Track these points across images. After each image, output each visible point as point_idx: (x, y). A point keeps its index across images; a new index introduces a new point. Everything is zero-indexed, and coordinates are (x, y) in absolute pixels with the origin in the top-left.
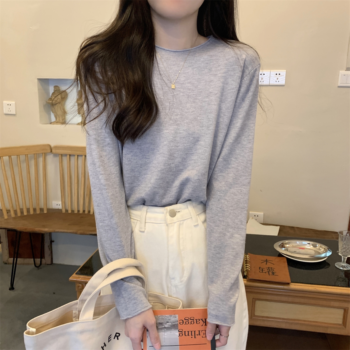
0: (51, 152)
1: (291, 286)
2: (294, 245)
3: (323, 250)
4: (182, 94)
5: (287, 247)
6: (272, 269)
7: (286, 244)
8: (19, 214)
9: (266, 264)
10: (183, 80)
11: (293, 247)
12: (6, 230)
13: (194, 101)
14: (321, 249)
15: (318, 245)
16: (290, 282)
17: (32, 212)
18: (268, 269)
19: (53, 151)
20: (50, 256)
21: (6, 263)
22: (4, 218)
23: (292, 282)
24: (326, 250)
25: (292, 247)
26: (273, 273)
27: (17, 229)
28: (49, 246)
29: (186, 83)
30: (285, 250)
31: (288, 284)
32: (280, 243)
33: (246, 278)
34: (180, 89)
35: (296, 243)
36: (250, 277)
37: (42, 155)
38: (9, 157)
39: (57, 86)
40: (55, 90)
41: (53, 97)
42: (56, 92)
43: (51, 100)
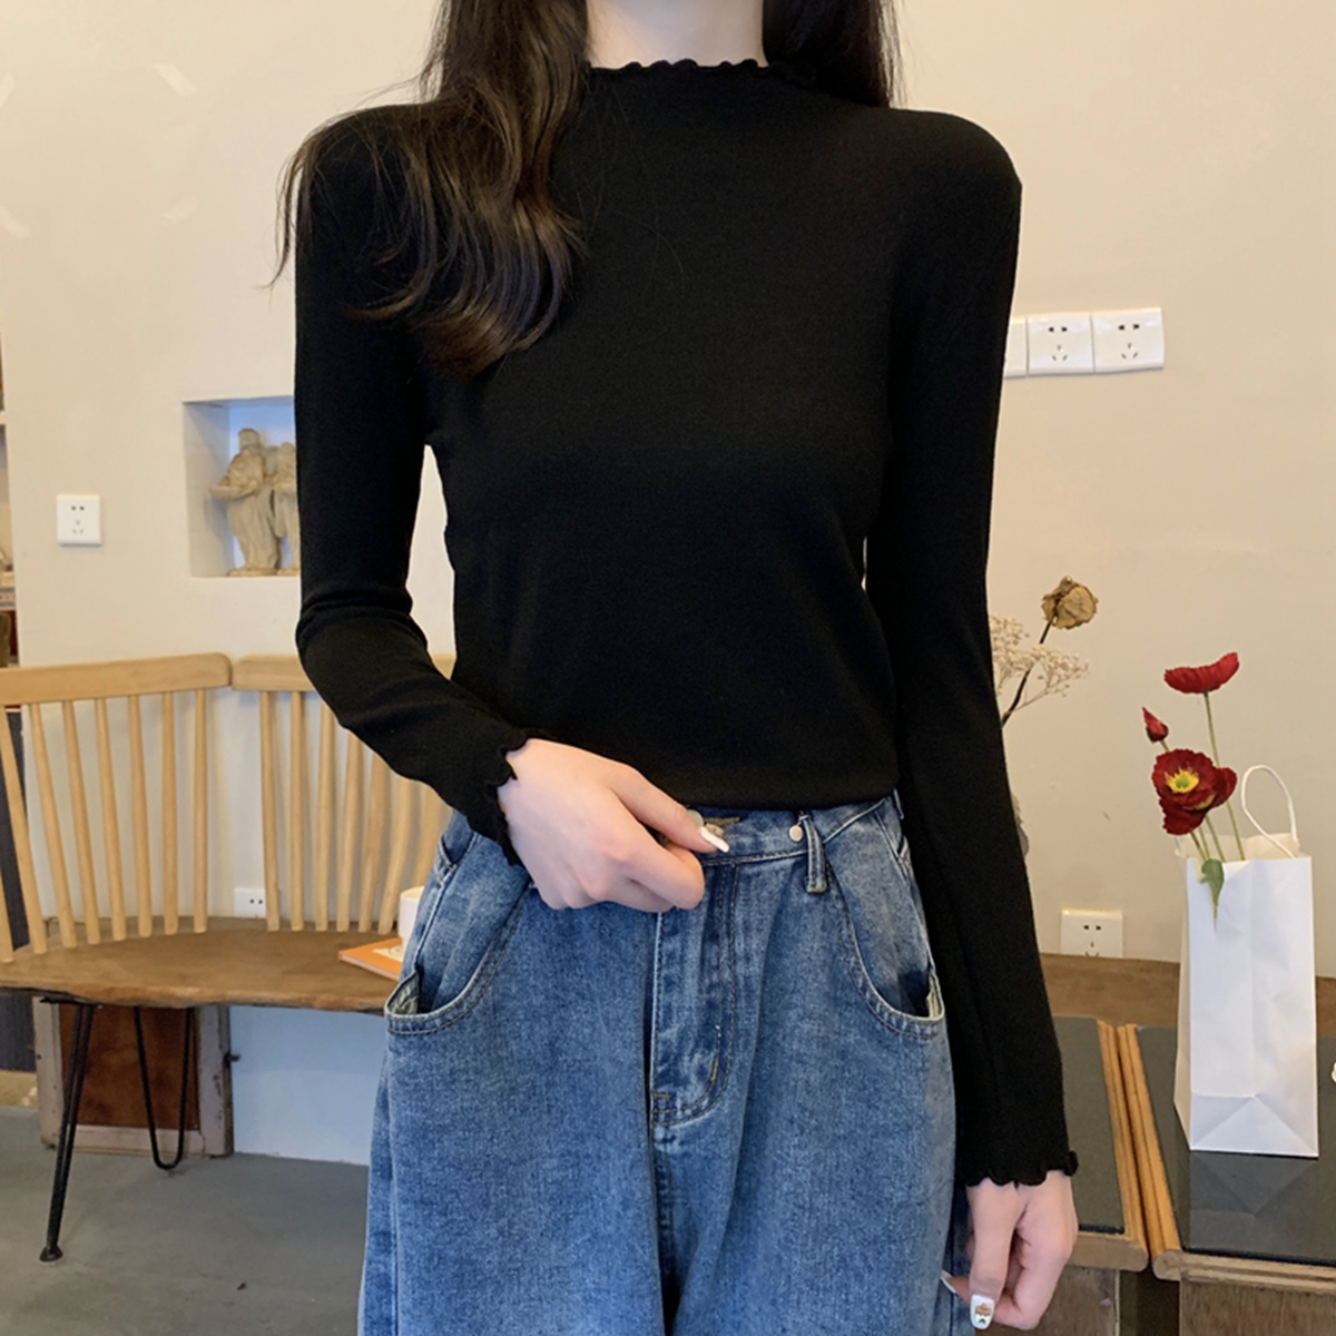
0: (230, 683)
8: (94, 937)
17: (145, 930)
19: (238, 678)
20: (222, 1123)
21: (52, 1147)
22: (31, 950)
28: (216, 1078)
37: (196, 695)
38: (64, 707)
39: (251, 430)
40: (245, 443)
41: (237, 473)
42: (246, 453)
43: (228, 485)
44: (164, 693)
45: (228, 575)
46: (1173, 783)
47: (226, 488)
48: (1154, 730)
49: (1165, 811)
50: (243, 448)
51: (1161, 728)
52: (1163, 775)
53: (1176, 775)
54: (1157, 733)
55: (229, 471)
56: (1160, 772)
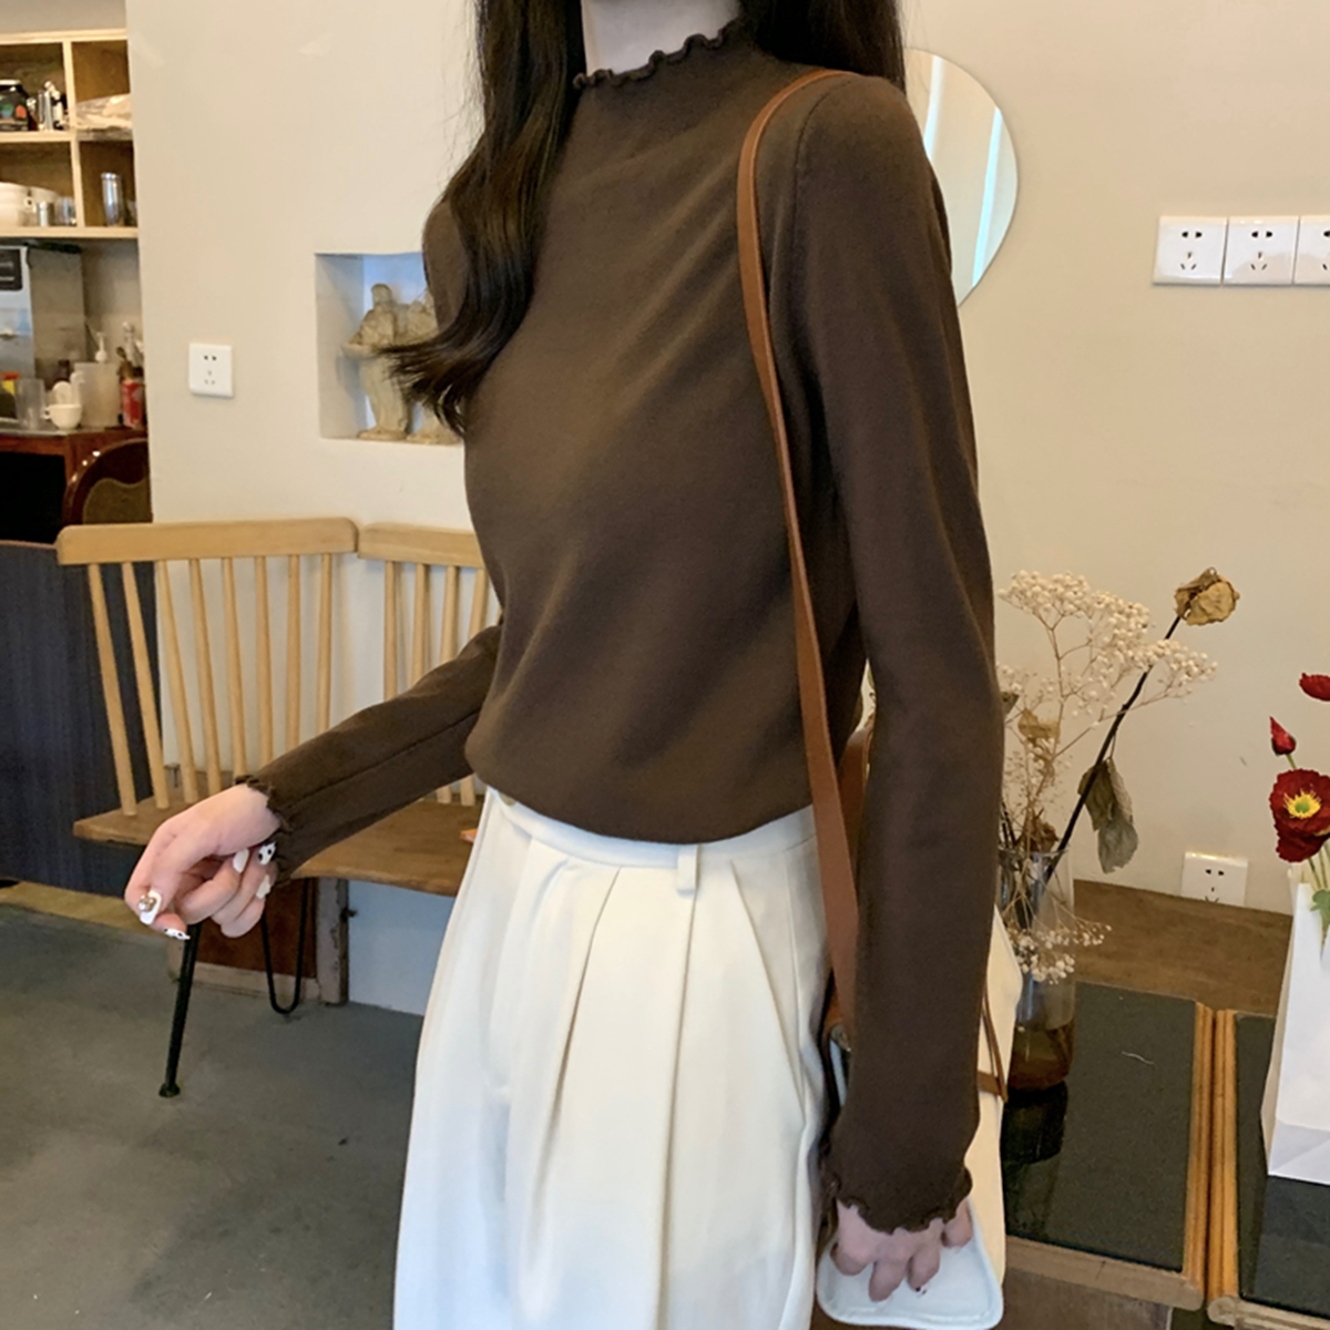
0: (356, 549)
19: (363, 545)
22: (153, 803)
37: (323, 560)
39: (385, 287)
40: (377, 299)
41: (368, 331)
42: (379, 309)
43: (360, 343)
44: (290, 556)
45: (358, 437)
46: (1292, 806)
47: (357, 347)
48: (1280, 743)
49: (1279, 834)
50: (377, 304)
51: (1287, 741)
52: (1283, 796)
53: (1296, 797)
54: (1283, 745)
55: (362, 327)
56: (1280, 793)
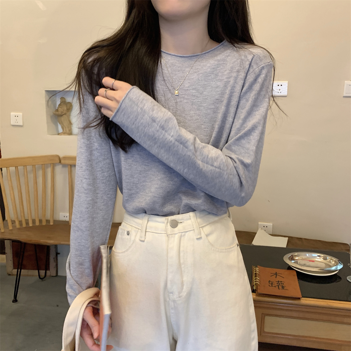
0: (60, 162)
1: (302, 301)
2: (304, 257)
3: (334, 263)
4: (185, 101)
5: (296, 259)
6: (282, 283)
7: (296, 256)
8: (24, 225)
9: (276, 278)
10: (187, 86)
11: (303, 259)
12: (11, 241)
13: (198, 108)
14: (331, 262)
15: (329, 258)
16: (302, 297)
17: (37, 223)
18: (278, 282)
19: (62, 161)
20: (55, 269)
21: (10, 275)
22: (8, 228)
23: (303, 297)
24: (337, 262)
25: (301, 260)
26: (283, 287)
27: (22, 241)
28: (54, 258)
29: (190, 89)
30: (294, 262)
31: (299, 299)
32: (290, 255)
33: (255, 293)
34: (184, 96)
35: (306, 255)
36: (259, 291)
37: (51, 165)
38: (15, 168)
39: (63, 98)
40: (62, 101)
41: (60, 109)
42: (62, 103)
43: (58, 112)
44: (42, 165)
